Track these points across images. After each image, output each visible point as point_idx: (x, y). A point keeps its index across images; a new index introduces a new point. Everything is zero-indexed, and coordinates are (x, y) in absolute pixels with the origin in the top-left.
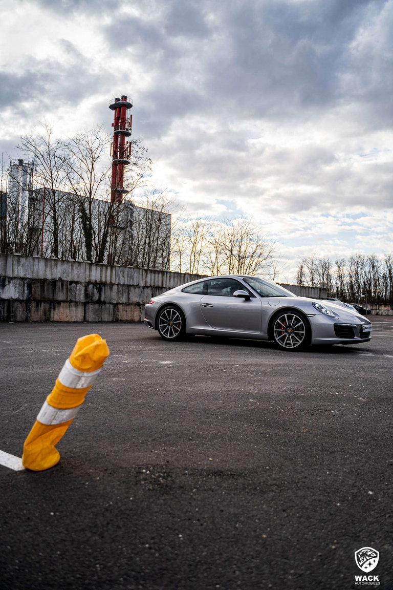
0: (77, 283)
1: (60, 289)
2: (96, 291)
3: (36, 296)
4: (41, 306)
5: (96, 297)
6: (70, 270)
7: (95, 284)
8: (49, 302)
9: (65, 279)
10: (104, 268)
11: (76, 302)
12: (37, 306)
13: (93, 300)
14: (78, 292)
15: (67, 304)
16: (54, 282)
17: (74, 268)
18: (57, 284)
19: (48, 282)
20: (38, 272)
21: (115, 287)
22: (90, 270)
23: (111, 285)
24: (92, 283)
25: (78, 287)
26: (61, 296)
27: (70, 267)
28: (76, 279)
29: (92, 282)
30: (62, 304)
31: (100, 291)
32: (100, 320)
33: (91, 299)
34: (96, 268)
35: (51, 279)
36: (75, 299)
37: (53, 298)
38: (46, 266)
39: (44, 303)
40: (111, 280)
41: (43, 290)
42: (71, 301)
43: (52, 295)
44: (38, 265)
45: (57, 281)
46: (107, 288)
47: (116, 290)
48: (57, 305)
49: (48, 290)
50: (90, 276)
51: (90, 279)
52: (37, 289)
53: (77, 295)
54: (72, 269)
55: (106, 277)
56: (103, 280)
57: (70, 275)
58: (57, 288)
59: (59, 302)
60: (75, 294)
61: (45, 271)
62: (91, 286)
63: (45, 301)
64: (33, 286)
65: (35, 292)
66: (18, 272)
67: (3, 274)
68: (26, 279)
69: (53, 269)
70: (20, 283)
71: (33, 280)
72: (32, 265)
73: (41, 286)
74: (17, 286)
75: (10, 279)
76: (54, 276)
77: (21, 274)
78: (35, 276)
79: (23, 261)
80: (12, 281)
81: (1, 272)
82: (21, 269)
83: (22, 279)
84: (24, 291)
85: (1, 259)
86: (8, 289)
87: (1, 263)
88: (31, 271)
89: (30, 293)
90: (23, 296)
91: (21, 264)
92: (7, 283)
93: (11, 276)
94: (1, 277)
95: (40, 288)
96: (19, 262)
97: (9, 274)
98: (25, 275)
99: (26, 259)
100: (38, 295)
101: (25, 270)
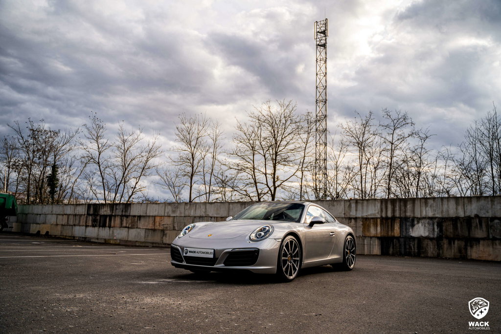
1: (477, 226)
3: (448, 234)
4: (454, 244)
6: (489, 206)
8: (464, 240)
9: (484, 216)
12: (450, 243)
15: (489, 242)
16: (468, 220)
17: (495, 203)
18: (473, 221)
19: (461, 220)
20: (448, 211)
26: (479, 233)
27: (490, 203)
30: (481, 242)
35: (465, 217)
37: (469, 236)
38: (457, 204)
39: (458, 240)
41: (455, 227)
42: (494, 239)
44: (448, 204)
45: (473, 218)
48: (474, 242)
49: (462, 228)
52: (449, 229)
54: (492, 204)
57: (490, 211)
58: (473, 225)
59: (478, 240)
63: (459, 239)
64: (444, 224)
65: (446, 230)
66: (426, 212)
67: (412, 215)
68: (436, 218)
69: (466, 206)
70: (429, 222)
71: (442, 218)
72: (441, 205)
73: (453, 224)
74: (427, 225)
75: (419, 219)
76: (468, 214)
77: (430, 214)
78: (445, 215)
79: (431, 202)
80: (420, 221)
81: (409, 214)
82: (430, 210)
83: (431, 218)
84: (434, 229)
85: (409, 203)
86: (417, 229)
87: (409, 206)
88: (440, 211)
89: (441, 230)
90: (434, 234)
91: (429, 205)
92: (416, 222)
93: (419, 216)
94: (409, 218)
95: (452, 226)
96: (426, 204)
97: (418, 215)
98: (434, 215)
99: (434, 200)
100: (451, 232)
101: (433, 210)
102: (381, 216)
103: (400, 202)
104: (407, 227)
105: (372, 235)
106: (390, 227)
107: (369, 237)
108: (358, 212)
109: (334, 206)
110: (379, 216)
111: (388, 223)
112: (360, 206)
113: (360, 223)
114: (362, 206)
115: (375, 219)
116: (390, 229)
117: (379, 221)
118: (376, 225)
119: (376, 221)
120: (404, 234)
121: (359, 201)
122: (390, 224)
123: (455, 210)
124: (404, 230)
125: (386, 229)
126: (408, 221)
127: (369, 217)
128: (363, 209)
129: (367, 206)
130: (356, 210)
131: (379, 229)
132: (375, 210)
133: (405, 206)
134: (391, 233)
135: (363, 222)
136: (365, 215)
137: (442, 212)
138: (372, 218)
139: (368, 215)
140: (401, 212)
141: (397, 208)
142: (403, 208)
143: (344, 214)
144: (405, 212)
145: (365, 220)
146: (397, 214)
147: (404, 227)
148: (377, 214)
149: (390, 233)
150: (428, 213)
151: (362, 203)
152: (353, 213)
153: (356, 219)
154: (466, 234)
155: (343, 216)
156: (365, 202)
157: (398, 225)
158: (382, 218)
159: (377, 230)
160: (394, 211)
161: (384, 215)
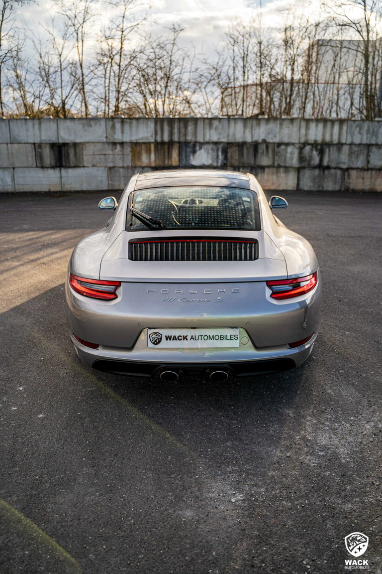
0: (287, 144)
1: (263, 152)
2: (315, 153)
3: (233, 161)
5: (316, 160)
6: (277, 130)
7: (315, 145)
8: (249, 168)
9: (271, 141)
10: (329, 125)
11: (285, 167)
13: (311, 165)
14: (288, 155)
15: (274, 170)
16: (255, 146)
17: (284, 126)
18: (259, 146)
19: (248, 145)
20: (234, 135)
21: (346, 149)
22: (307, 128)
23: (340, 145)
24: (309, 144)
25: (290, 149)
26: (265, 161)
27: (278, 126)
28: (286, 140)
29: (310, 142)
30: (267, 170)
31: (321, 153)
32: (321, 189)
33: (308, 164)
34: (317, 126)
35: (252, 142)
36: (285, 163)
37: (255, 164)
38: (245, 126)
40: (339, 138)
41: (241, 154)
42: (279, 166)
43: (253, 160)
44: (235, 127)
45: (260, 143)
46: (333, 150)
47: (347, 152)
48: (259, 171)
49: (248, 153)
50: (306, 135)
51: (307, 139)
52: (234, 154)
53: (288, 159)
54: (281, 128)
55: (332, 135)
56: (328, 139)
57: (278, 136)
58: (260, 151)
59: (263, 168)
60: (285, 158)
61: (244, 132)
62: (308, 148)
64: (230, 151)
65: (232, 157)
66: (210, 136)
67: (193, 140)
68: (220, 143)
69: (255, 129)
70: (213, 148)
71: (228, 143)
72: (227, 127)
73: (239, 150)
74: (210, 151)
75: (201, 144)
76: (255, 139)
77: (215, 139)
78: (231, 140)
79: (216, 123)
80: (203, 147)
81: (190, 138)
82: (215, 133)
83: (216, 143)
84: (218, 156)
85: (190, 123)
86: (199, 156)
87: (190, 128)
88: (226, 134)
89: (226, 158)
90: (217, 162)
91: (214, 126)
92: (198, 148)
93: (202, 141)
94: (190, 143)
95: (237, 152)
96: (211, 125)
97: (200, 139)
98: (219, 139)
99: (219, 122)
100: (236, 160)
101: (219, 133)
102: (156, 141)
103: (180, 122)
104: (188, 154)
105: (144, 165)
106: (166, 154)
107: (140, 167)
108: (125, 135)
109: (91, 126)
110: (152, 140)
111: (164, 149)
112: (127, 127)
113: (128, 149)
114: (131, 127)
115: (148, 144)
116: (166, 157)
117: (152, 146)
118: (149, 152)
119: (148, 146)
120: (184, 162)
121: (125, 120)
122: (166, 150)
123: (242, 134)
124: (184, 157)
125: (162, 156)
126: (189, 147)
127: (140, 141)
128: (131, 130)
129: (137, 127)
130: (122, 132)
131: (153, 156)
132: (148, 133)
133: (186, 127)
134: (168, 161)
135: (132, 148)
136: (134, 138)
137: (228, 136)
138: (144, 143)
139: (139, 139)
140: (181, 135)
141: (176, 130)
142: (183, 130)
143: (106, 137)
144: (185, 135)
145: (135, 145)
146: (176, 138)
147: (184, 154)
148: (150, 138)
149: (166, 162)
150: (212, 137)
151: (131, 123)
152: (118, 137)
153: (122, 144)
154: (252, 162)
155: (105, 140)
156: (134, 122)
157: (177, 151)
158: (157, 144)
159: (150, 159)
160: (171, 134)
161: (159, 140)
